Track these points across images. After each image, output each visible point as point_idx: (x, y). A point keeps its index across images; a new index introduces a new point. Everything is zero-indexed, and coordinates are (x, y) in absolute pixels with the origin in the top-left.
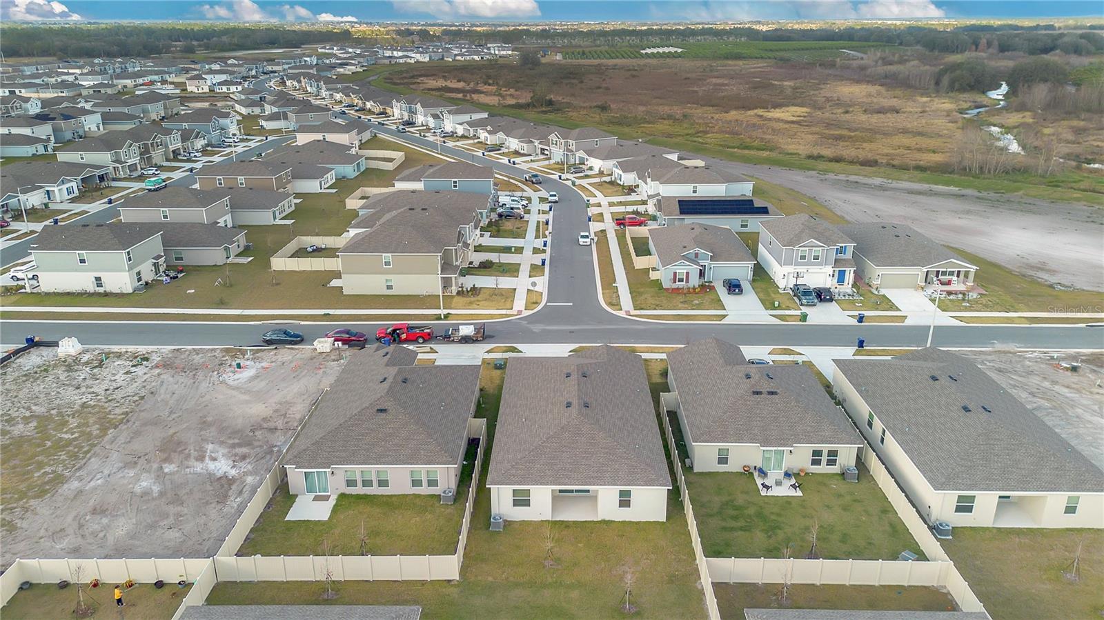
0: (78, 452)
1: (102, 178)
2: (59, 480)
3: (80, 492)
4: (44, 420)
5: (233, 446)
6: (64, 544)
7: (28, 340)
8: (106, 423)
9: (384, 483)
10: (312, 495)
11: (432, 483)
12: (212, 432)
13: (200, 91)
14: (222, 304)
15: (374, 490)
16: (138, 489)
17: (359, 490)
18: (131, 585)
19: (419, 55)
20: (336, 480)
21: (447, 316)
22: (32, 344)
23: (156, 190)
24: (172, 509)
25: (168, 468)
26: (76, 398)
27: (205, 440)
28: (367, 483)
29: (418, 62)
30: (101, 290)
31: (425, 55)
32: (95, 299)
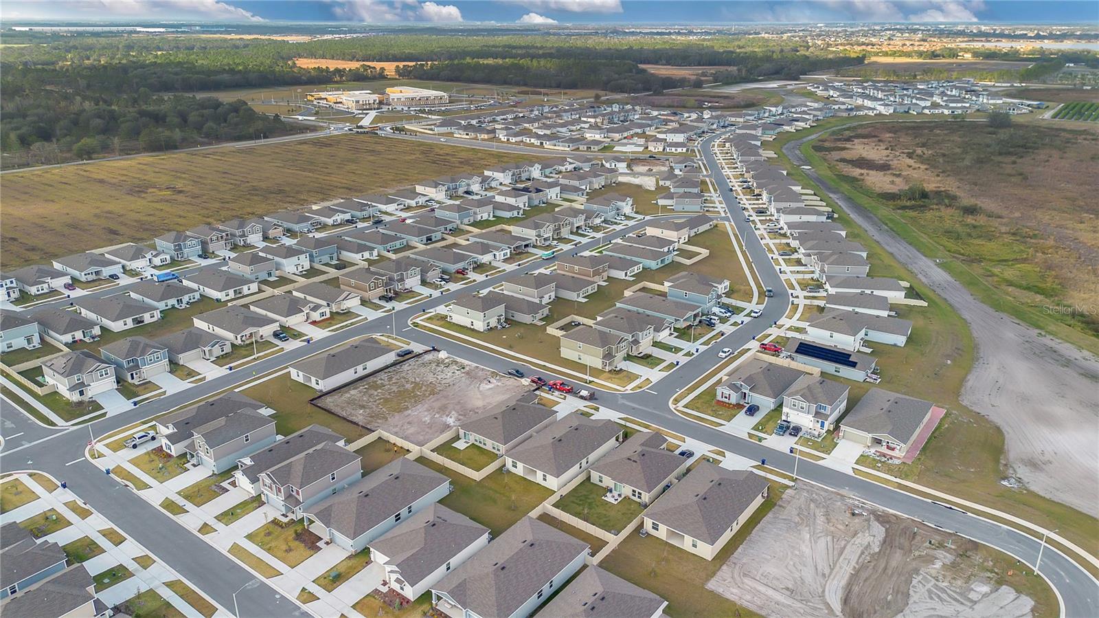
0: (417, 400)
1: (526, 246)
2: (407, 408)
3: (409, 415)
4: (416, 384)
5: (460, 415)
6: (395, 430)
7: (433, 347)
8: (433, 393)
9: (485, 444)
10: (465, 440)
11: (498, 450)
12: (458, 407)
13: (657, 150)
14: (510, 348)
15: (481, 445)
16: (424, 420)
17: (477, 444)
18: (401, 448)
19: (883, 107)
20: (473, 437)
21: (590, 382)
22: (434, 349)
23: (547, 259)
24: (427, 430)
25: (437, 416)
26: (431, 378)
27: (454, 409)
28: (480, 442)
29: (880, 115)
30: (472, 327)
31: (890, 107)
32: (468, 331)
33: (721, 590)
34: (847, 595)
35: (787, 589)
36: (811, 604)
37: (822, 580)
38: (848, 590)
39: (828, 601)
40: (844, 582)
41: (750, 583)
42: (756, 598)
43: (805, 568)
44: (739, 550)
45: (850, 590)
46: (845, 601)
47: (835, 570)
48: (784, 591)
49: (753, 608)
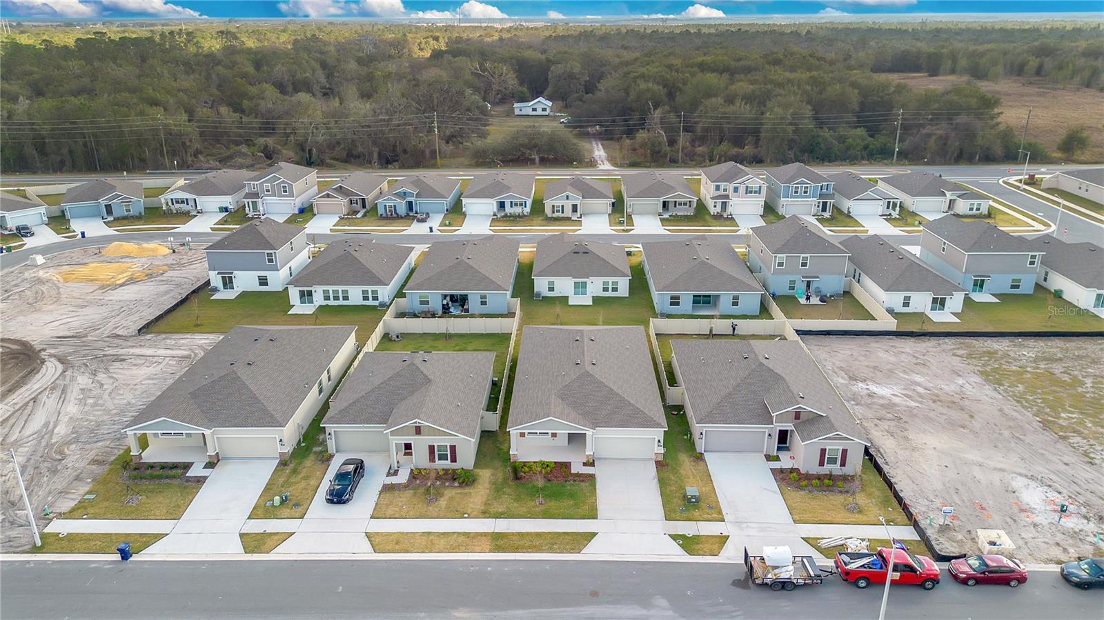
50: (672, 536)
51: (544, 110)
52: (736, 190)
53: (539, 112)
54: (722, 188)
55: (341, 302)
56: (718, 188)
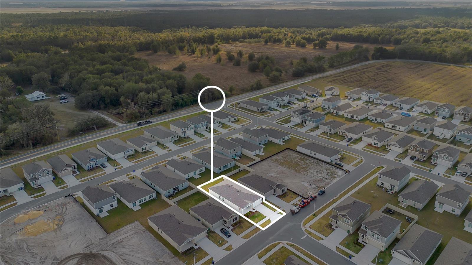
33: (133, 224)
34: (106, 258)
35: (122, 242)
36: (110, 246)
37: (120, 254)
38: (108, 259)
39: (108, 252)
40: (114, 260)
41: (131, 233)
42: (123, 232)
43: (129, 251)
44: (151, 235)
45: (108, 261)
46: (104, 257)
47: (122, 260)
48: (122, 240)
49: (119, 230)
50: (278, 214)
51: (43, 97)
52: (188, 129)
53: (41, 98)
54: (183, 130)
55: (144, 202)
56: (182, 130)
